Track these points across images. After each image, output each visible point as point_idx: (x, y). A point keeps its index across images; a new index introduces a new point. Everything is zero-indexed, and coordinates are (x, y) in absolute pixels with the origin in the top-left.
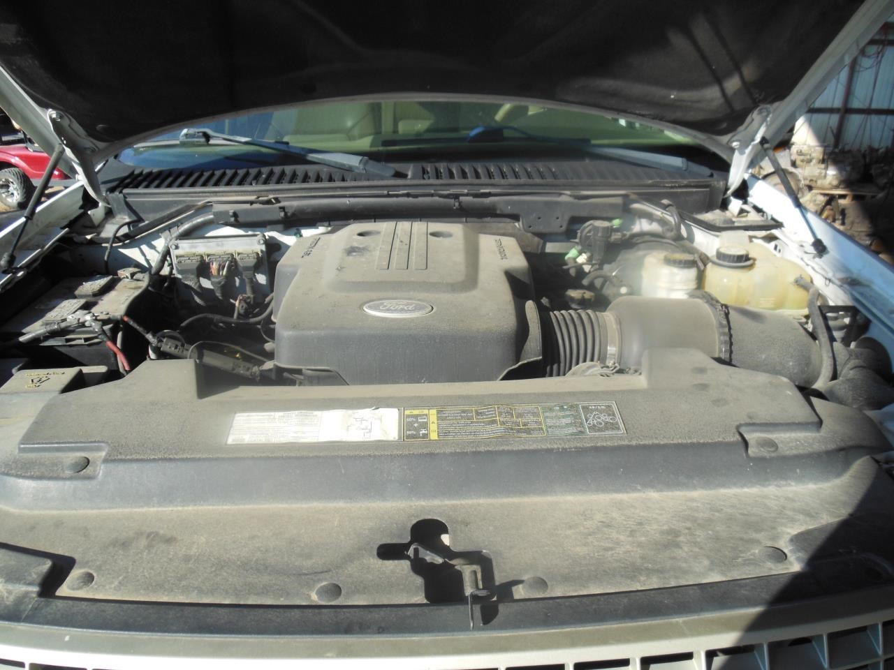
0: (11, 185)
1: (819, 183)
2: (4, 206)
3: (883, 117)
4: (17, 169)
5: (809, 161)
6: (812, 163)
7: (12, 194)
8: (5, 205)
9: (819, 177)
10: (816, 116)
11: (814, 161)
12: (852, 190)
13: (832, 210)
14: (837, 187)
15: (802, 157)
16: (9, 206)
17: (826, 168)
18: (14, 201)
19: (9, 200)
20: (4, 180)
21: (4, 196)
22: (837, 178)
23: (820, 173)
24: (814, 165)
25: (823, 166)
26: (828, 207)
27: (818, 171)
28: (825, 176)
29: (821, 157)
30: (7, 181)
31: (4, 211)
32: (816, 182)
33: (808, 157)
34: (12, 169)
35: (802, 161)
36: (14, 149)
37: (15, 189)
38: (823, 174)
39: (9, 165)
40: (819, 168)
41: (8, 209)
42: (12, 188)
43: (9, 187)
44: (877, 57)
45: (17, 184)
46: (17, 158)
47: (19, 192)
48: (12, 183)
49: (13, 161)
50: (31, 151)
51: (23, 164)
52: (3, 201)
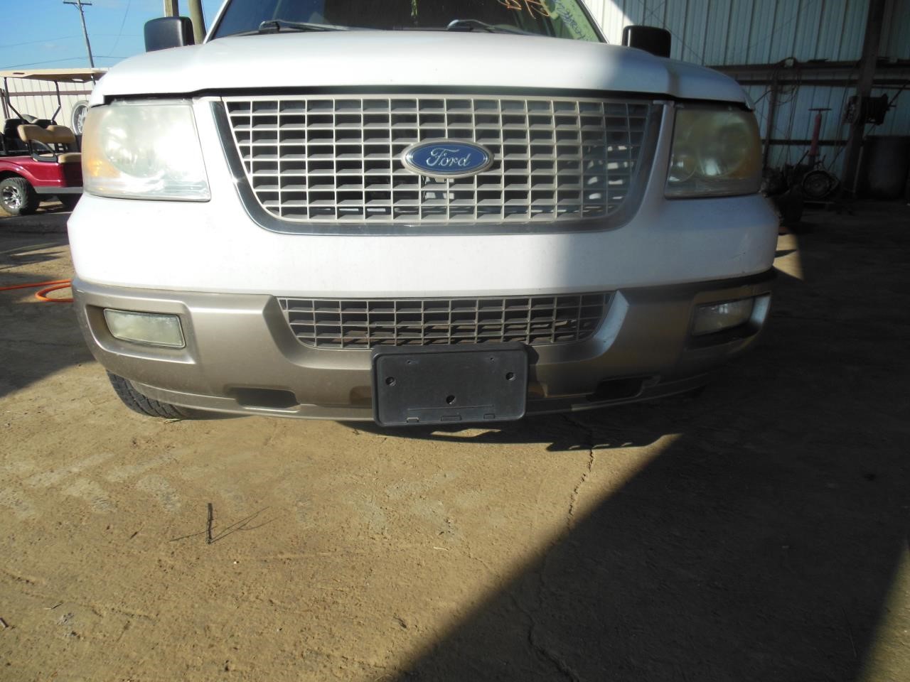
0: (14, 193)
2: (6, 213)
3: (801, 147)
4: (21, 179)
7: (15, 201)
8: (7, 211)
16: (11, 213)
18: (16, 208)
19: (12, 207)
20: (7, 188)
21: (6, 203)
30: (11, 189)
31: (6, 216)
34: (17, 177)
36: (20, 160)
37: (17, 197)
39: (14, 174)
42: (14, 196)
43: (12, 194)
44: (792, 92)
45: (21, 191)
46: (22, 168)
47: (22, 199)
48: (16, 191)
49: (17, 170)
50: (35, 161)
51: (28, 174)
52: (5, 208)
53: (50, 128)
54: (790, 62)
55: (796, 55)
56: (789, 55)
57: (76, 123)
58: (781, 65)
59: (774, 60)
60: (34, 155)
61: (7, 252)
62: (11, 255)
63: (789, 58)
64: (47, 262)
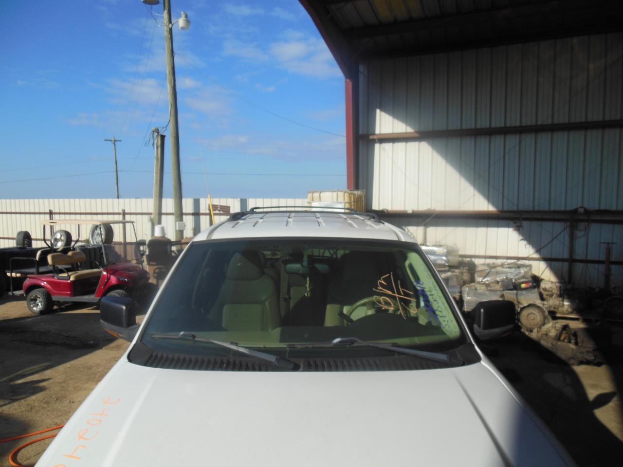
0: (38, 299)
1: (560, 309)
2: (30, 312)
3: (596, 265)
4: (44, 289)
5: (551, 295)
6: (553, 297)
7: (38, 305)
8: (32, 311)
9: (559, 306)
10: (553, 263)
11: (555, 296)
12: (582, 315)
13: (567, 333)
14: (571, 313)
15: (546, 293)
16: (34, 313)
17: (563, 301)
18: (38, 309)
19: (35, 309)
20: (34, 296)
21: (32, 306)
22: (571, 307)
23: (560, 304)
24: (555, 298)
25: (561, 299)
26: (564, 332)
27: (558, 302)
28: (563, 305)
29: (559, 293)
30: (36, 296)
31: (30, 316)
32: (558, 309)
33: (551, 293)
34: (41, 289)
35: (547, 295)
36: (43, 278)
37: (40, 302)
38: (562, 304)
39: (40, 286)
40: (558, 300)
41: (33, 315)
42: (38, 301)
43: (36, 300)
44: (586, 230)
45: (42, 299)
46: (45, 283)
47: (42, 304)
48: (39, 298)
49: (42, 284)
50: (56, 279)
51: (48, 286)
52: (30, 309)
53: (70, 253)
54: (581, 210)
55: (585, 205)
56: (580, 205)
57: (93, 235)
58: (575, 211)
59: (569, 208)
60: (56, 274)
61: (11, 376)
62: (12, 383)
63: (580, 208)
64: (33, 397)
